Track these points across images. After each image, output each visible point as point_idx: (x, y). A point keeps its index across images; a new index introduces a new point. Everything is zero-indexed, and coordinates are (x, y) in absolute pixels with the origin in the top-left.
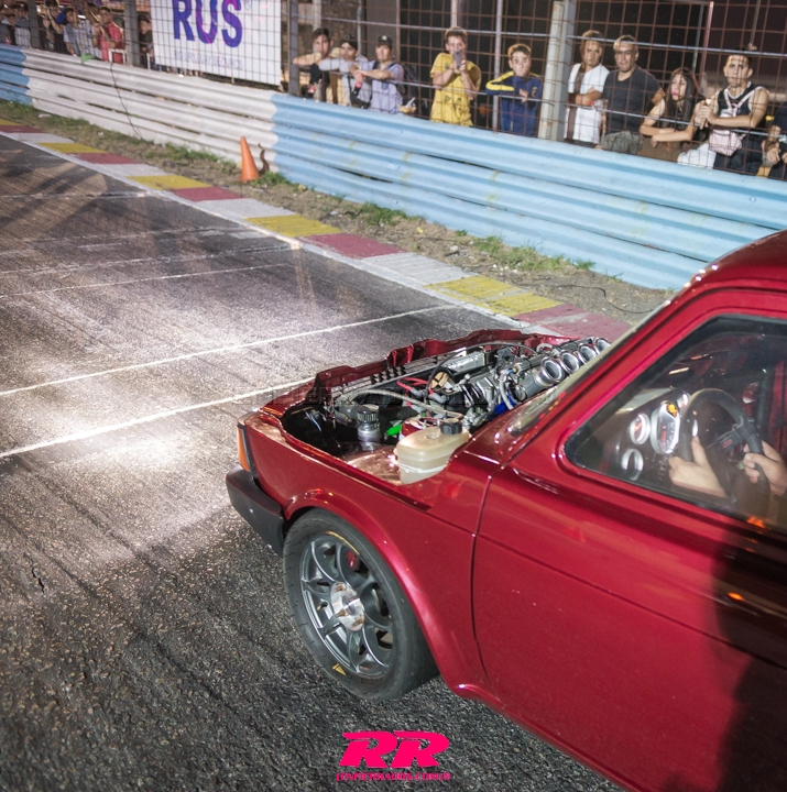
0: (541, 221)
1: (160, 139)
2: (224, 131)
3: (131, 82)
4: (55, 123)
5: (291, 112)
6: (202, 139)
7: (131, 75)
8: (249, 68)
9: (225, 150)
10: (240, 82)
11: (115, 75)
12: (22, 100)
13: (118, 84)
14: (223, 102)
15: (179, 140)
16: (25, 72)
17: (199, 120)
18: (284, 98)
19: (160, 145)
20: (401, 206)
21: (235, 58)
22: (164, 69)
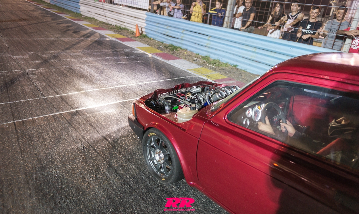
0: (222, 52)
1: (114, 24)
2: (131, 22)
3: (107, 8)
4: (86, 18)
5: (151, 17)
6: (125, 24)
7: (108, 6)
8: (140, 5)
9: (131, 28)
10: (137, 8)
11: (103, 6)
12: (78, 12)
13: (104, 8)
14: (132, 14)
15: (119, 24)
16: (80, 4)
17: (125, 19)
18: (149, 13)
19: (114, 25)
20: (180, 45)
21: (136, 2)
22: (116, 4)
